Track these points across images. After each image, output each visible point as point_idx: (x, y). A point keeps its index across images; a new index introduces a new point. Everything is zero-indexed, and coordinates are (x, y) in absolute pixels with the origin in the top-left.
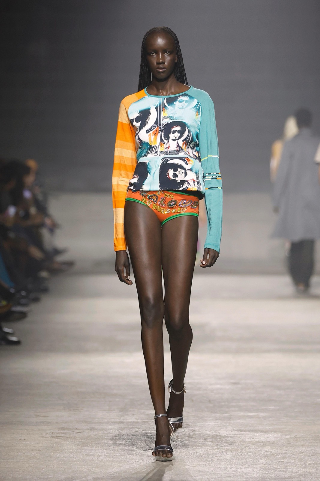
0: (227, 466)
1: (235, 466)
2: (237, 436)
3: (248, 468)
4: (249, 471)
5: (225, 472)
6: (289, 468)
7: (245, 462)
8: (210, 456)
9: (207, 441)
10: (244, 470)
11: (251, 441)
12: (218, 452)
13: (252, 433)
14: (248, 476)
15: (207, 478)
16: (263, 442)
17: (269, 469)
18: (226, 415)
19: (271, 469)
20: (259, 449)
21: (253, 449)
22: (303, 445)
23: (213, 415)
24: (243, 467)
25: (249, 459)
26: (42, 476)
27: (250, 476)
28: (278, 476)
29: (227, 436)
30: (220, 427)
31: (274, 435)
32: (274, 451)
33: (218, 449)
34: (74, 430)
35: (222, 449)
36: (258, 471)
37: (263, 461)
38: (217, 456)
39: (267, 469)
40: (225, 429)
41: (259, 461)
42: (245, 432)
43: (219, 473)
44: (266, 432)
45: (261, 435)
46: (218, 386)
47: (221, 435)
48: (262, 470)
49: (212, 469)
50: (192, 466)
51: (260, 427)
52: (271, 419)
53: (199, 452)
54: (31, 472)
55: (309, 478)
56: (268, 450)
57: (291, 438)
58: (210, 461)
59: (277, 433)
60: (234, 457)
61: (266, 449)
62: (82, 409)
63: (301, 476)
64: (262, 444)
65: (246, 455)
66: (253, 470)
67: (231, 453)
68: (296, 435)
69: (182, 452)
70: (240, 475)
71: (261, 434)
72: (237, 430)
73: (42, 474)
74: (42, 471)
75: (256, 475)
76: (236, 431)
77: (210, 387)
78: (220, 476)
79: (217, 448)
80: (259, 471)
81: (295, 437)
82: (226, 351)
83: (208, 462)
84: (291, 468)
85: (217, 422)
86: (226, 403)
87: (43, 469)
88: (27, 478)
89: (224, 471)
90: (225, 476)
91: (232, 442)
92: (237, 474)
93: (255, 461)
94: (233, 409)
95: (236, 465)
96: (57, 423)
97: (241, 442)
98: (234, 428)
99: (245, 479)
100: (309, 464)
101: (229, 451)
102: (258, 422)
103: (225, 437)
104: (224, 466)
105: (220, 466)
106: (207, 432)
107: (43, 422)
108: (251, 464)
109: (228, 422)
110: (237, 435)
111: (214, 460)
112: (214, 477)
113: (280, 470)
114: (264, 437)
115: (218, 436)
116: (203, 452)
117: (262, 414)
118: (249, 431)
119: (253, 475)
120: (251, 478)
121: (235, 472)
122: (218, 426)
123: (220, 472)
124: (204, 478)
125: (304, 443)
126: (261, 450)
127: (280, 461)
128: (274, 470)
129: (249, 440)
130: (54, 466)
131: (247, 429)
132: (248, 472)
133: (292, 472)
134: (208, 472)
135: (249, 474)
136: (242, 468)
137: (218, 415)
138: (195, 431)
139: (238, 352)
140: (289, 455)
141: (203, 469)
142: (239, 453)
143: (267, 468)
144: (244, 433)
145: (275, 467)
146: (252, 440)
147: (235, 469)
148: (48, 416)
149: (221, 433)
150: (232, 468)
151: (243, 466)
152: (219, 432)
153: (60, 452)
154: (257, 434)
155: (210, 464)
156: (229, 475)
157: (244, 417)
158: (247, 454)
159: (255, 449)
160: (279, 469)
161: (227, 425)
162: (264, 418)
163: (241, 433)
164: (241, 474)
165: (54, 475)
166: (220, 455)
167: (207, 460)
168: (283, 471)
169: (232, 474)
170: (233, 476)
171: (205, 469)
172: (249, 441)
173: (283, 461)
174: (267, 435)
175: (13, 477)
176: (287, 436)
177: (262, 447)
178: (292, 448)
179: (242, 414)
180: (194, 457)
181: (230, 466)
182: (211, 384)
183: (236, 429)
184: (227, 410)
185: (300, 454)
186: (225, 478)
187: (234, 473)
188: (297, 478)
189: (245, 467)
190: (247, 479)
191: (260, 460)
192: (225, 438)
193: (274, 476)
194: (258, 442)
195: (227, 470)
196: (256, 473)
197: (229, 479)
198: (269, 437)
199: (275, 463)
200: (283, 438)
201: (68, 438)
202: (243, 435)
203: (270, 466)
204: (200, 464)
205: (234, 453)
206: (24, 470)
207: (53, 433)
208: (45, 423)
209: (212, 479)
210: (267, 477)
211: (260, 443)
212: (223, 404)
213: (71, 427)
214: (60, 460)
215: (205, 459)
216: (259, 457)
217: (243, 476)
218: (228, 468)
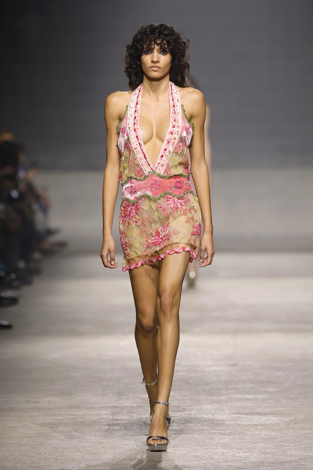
0: (224, 451)
2: (234, 420)
3: (246, 452)
5: (222, 457)
6: (289, 452)
7: (243, 446)
8: (207, 441)
9: (204, 425)
10: (242, 454)
11: (250, 425)
12: (215, 437)
13: (250, 416)
14: (246, 461)
15: (204, 464)
16: (261, 425)
17: (268, 453)
18: (224, 398)
19: (269, 453)
21: (251, 433)
22: (303, 428)
23: (211, 398)
24: (241, 451)
25: (247, 443)
26: (33, 464)
27: (248, 461)
28: (277, 461)
29: (224, 419)
30: (217, 411)
31: (273, 418)
32: (273, 434)
35: (219, 433)
36: (257, 455)
37: (262, 445)
38: (214, 440)
39: (265, 453)
40: (222, 412)
41: (257, 445)
42: (243, 415)
43: (216, 457)
44: (265, 414)
45: (260, 418)
46: (216, 368)
47: (219, 419)
48: (260, 455)
49: (209, 454)
50: (188, 451)
51: (259, 410)
52: (270, 401)
53: (195, 436)
54: (21, 460)
55: (309, 461)
56: (266, 433)
57: (291, 421)
58: (206, 445)
59: (276, 416)
60: (232, 441)
61: (264, 432)
62: (75, 394)
63: (301, 459)
64: (261, 427)
65: (244, 439)
66: (251, 454)
67: (229, 437)
68: (296, 418)
70: (238, 460)
71: (259, 417)
72: (235, 414)
73: (33, 462)
74: (33, 459)
75: (254, 459)
76: (234, 415)
77: (207, 369)
78: (217, 461)
79: (214, 432)
81: (295, 419)
82: (223, 332)
83: (205, 447)
84: (290, 451)
85: (215, 406)
86: (224, 386)
87: (34, 457)
88: (18, 466)
89: (221, 456)
90: (222, 461)
91: (229, 426)
92: (235, 459)
93: (253, 445)
94: (231, 391)
95: (233, 450)
96: (49, 409)
97: (238, 425)
98: (232, 411)
99: (243, 464)
100: (309, 447)
101: (227, 435)
102: (257, 405)
103: (223, 420)
104: (221, 451)
105: (217, 451)
106: (204, 416)
107: (34, 408)
108: (250, 448)
109: (226, 405)
110: (235, 419)
111: (211, 445)
112: (211, 462)
113: (279, 453)
114: (262, 420)
115: (215, 419)
116: (200, 437)
117: (260, 397)
118: (247, 414)
119: (251, 460)
121: (233, 456)
124: (200, 463)
125: (304, 426)
126: (260, 434)
127: (279, 445)
128: (273, 454)
129: (247, 423)
130: (45, 454)
132: (246, 456)
133: (291, 455)
134: (204, 457)
135: (247, 459)
136: (239, 453)
137: (215, 398)
138: (191, 415)
139: (236, 332)
140: (288, 438)
141: (199, 454)
142: (236, 437)
144: (242, 416)
145: (274, 450)
146: (251, 423)
147: (232, 454)
148: (39, 402)
149: (218, 416)
150: (230, 453)
151: (241, 450)
152: (217, 415)
153: (51, 439)
154: (256, 417)
155: (207, 449)
156: (226, 460)
157: (241, 400)
158: (245, 437)
159: (253, 432)
160: (278, 452)
161: (225, 408)
162: (263, 400)
163: (239, 416)
164: (238, 458)
165: (46, 463)
166: (217, 440)
167: (203, 445)
168: (282, 455)
169: (230, 459)
170: (231, 461)
171: (202, 454)
172: (247, 425)
173: (283, 445)
174: (266, 418)
175: (2, 466)
176: (286, 419)
177: (261, 430)
178: (291, 430)
179: (239, 396)
180: (191, 441)
181: (228, 451)
182: (208, 366)
183: (234, 412)
184: (225, 392)
185: (300, 437)
186: (222, 463)
187: (231, 457)
188: (297, 462)
189: (243, 451)
190: (245, 464)
191: (258, 444)
192: (222, 422)
193: (273, 461)
194: (257, 425)
195: (224, 454)
196: (254, 457)
197: (227, 464)
198: (268, 420)
199: (274, 446)
200: (282, 421)
201: (60, 424)
202: (241, 418)
203: (269, 450)
204: (196, 449)
205: (232, 437)
206: (14, 458)
207: (44, 419)
208: (37, 409)
209: (209, 464)
210: (266, 462)
211: (259, 426)
212: (221, 386)
213: (63, 413)
214: (52, 447)
215: (201, 444)
216: (257, 440)
217: (241, 461)
218: (225, 453)
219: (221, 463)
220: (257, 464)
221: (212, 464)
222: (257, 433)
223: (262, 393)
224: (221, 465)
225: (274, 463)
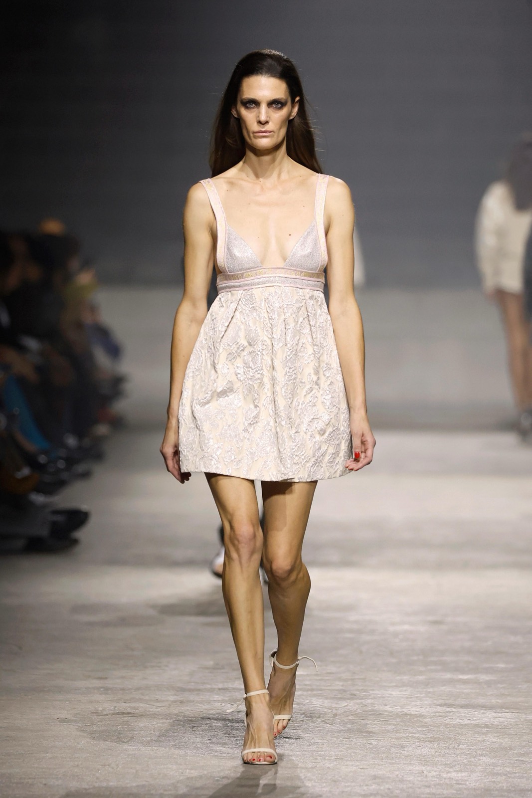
0: (423, 768)
1: (436, 767)
2: (439, 716)
3: (461, 771)
4: (462, 777)
5: (419, 779)
7: (455, 761)
8: (394, 750)
9: (388, 724)
10: (453, 775)
11: (466, 725)
12: (407, 744)
13: (466, 710)
14: (461, 786)
15: (389, 789)
16: (487, 726)
17: (498, 774)
18: (421, 678)
19: (500, 774)
20: (478, 738)
21: (469, 739)
23: (398, 678)
24: (451, 770)
25: (462, 757)
26: (96, 782)
27: (464, 786)
28: (514, 787)
29: (422, 714)
30: (411, 700)
31: (505, 714)
32: (506, 741)
33: (407, 738)
34: (152, 703)
35: (414, 737)
37: (487, 760)
38: (406, 749)
39: (494, 774)
40: (418, 703)
41: (479, 759)
42: (455, 708)
43: (409, 779)
44: (491, 708)
45: (483, 713)
46: (406, 627)
47: (413, 713)
48: (485, 776)
49: (397, 773)
50: (361, 767)
51: (481, 700)
52: (500, 686)
53: (373, 743)
54: (77, 776)
56: (494, 740)
58: (393, 758)
59: (512, 710)
60: (436, 752)
61: (491, 738)
62: (167, 666)
64: (485, 730)
65: (456, 749)
66: (469, 775)
67: (431, 745)
69: (344, 742)
70: (447, 784)
71: (482, 711)
72: (441, 705)
73: (97, 779)
74: (98, 775)
75: (474, 784)
76: (438, 707)
77: (391, 629)
78: (411, 785)
79: (405, 735)
80: (480, 778)
83: (390, 761)
85: (405, 691)
86: (421, 657)
87: (99, 770)
88: (71, 785)
89: (418, 776)
90: (420, 786)
91: (431, 726)
92: (441, 782)
93: (472, 759)
94: (433, 667)
95: (439, 767)
96: (123, 689)
97: (447, 725)
98: (435, 702)
99: (455, 792)
101: (426, 741)
102: (477, 691)
103: (420, 716)
104: (417, 768)
105: (411, 767)
106: (388, 708)
107: (98, 689)
108: (466, 765)
109: (425, 690)
110: (441, 714)
111: (400, 758)
112: (401, 786)
113: (517, 775)
114: (488, 717)
115: (406, 714)
116: (381, 743)
117: (484, 677)
118: (462, 707)
119: (469, 785)
120: (465, 789)
121: (438, 778)
122: (407, 698)
123: (411, 778)
124: (382, 788)
126: (484, 741)
127: (516, 760)
128: (506, 775)
129: (462, 722)
130: (117, 765)
131: (457, 702)
132: (460, 778)
134: (389, 777)
135: (463, 783)
136: (449, 772)
137: (406, 678)
138: (366, 705)
141: (380, 773)
142: (443, 745)
143: (495, 771)
144: (454, 710)
145: (508, 769)
146: (468, 722)
147: (438, 773)
148: (106, 678)
149: (412, 709)
150: (432, 772)
151: (451, 768)
152: (409, 707)
153: (128, 742)
154: (477, 713)
155: (393, 764)
156: (426, 784)
157: (451, 682)
158: (458, 746)
159: (472, 738)
160: (515, 773)
161: (423, 695)
162: (489, 683)
163: (448, 709)
164: (447, 781)
165: (119, 781)
166: (410, 749)
167: (387, 757)
168: (523, 777)
169: (433, 783)
170: (435, 786)
171: (384, 772)
172: (462, 725)
173: (523, 760)
174: (493, 714)
175: (45, 784)
176: (528, 716)
177: (485, 734)
179: (448, 676)
180: (365, 751)
181: (429, 768)
182: (393, 624)
183: (438, 703)
184: (422, 669)
186: (420, 788)
187: (435, 779)
189: (454, 769)
190: (458, 791)
191: (481, 758)
192: (419, 719)
193: (507, 787)
194: (478, 726)
195: (422, 774)
196: (474, 780)
197: (428, 790)
198: (496, 718)
199: (509, 763)
200: (522, 720)
201: (142, 716)
202: (451, 714)
203: (499, 768)
204: (375, 764)
205: (435, 745)
206: (65, 772)
207: (115, 707)
208: (102, 689)
209: (397, 790)
210: (495, 789)
211: (481, 727)
212: (415, 658)
213: (147, 698)
214: (129, 755)
215: (384, 756)
216: (479, 752)
217: (452, 786)
218: (425, 772)
219: (417, 789)
220: (479, 792)
221: (402, 790)
222: (479, 739)
223: (487, 671)
224: (418, 793)
225: (509, 791)
